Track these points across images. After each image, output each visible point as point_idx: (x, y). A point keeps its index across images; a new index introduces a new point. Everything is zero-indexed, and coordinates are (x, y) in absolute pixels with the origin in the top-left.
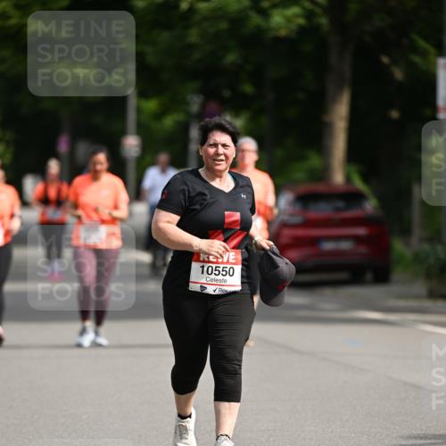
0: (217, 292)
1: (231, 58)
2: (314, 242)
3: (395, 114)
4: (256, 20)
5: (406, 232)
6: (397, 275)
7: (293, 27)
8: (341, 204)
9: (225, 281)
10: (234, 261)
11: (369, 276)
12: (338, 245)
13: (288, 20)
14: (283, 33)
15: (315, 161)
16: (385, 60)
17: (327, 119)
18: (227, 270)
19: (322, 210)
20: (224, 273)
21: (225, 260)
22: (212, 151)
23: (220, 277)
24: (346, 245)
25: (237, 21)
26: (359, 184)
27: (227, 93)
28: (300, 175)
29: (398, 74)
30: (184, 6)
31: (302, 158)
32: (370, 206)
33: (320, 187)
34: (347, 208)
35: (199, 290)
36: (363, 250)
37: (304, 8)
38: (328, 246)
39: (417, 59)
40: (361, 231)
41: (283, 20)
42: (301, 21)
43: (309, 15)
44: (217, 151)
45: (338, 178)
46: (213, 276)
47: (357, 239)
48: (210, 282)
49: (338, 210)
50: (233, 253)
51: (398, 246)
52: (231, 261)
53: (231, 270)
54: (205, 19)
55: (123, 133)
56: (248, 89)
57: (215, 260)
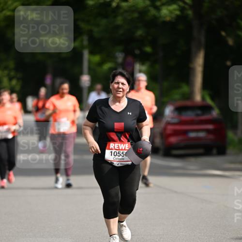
0: (119, 165)
1: (139, 33)
2: (185, 133)
3: (229, 63)
4: (153, 12)
5: (235, 127)
6: (230, 150)
7: (173, 16)
8: (199, 112)
11: (215, 151)
12: (197, 134)
13: (171, 12)
14: (168, 19)
15: (185, 89)
16: (223, 34)
17: (191, 66)
19: (189, 115)
20: (123, 155)
21: (123, 148)
23: (121, 157)
24: (202, 134)
25: (143, 13)
26: (209, 101)
27: (137, 52)
28: (177, 96)
29: (231, 42)
30: (114, 4)
31: (178, 87)
32: (215, 113)
33: (188, 103)
34: (203, 114)
36: (211, 137)
37: (179, 6)
38: (192, 135)
40: (210, 127)
41: (168, 12)
42: (178, 13)
43: (182, 9)
45: (198, 98)
46: (117, 157)
47: (208, 131)
48: (116, 160)
49: (198, 115)
51: (230, 135)
52: (126, 148)
54: (126, 11)
55: (81, 73)
56: (148, 49)
57: (118, 148)
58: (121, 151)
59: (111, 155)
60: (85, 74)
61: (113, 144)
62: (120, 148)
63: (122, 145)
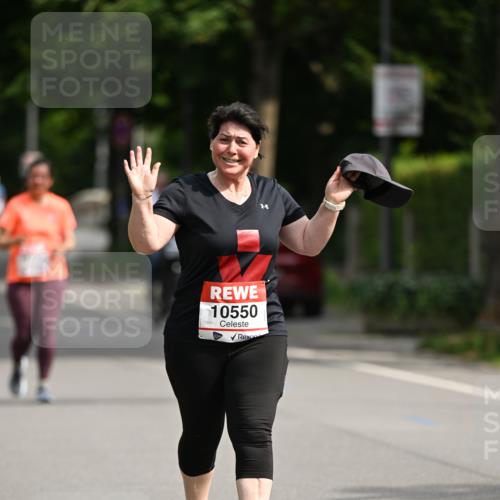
0: (236, 339)
3: (326, 129)
5: (339, 260)
7: (212, 32)
9: (246, 324)
10: (256, 297)
11: (298, 309)
13: (207, 25)
14: (202, 38)
16: (316, 67)
18: (248, 309)
20: (244, 314)
21: (244, 297)
22: (223, 147)
23: (239, 320)
29: (331, 82)
35: (212, 338)
37: (225, 11)
39: (351, 67)
41: (201, 24)
42: (221, 26)
43: (232, 19)
44: (228, 148)
46: (229, 319)
48: (226, 328)
50: (255, 287)
51: (331, 276)
52: (252, 297)
53: (254, 309)
55: (22, 149)
56: (161, 100)
57: (231, 298)
58: (240, 305)
59: (215, 316)
60: (33, 150)
61: (219, 289)
62: (237, 297)
63: (241, 288)
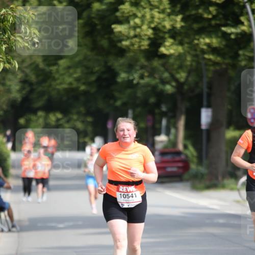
2: (165, 168)
12: (172, 169)
24: (175, 169)
38: (169, 169)
40: (180, 165)
47: (179, 167)
